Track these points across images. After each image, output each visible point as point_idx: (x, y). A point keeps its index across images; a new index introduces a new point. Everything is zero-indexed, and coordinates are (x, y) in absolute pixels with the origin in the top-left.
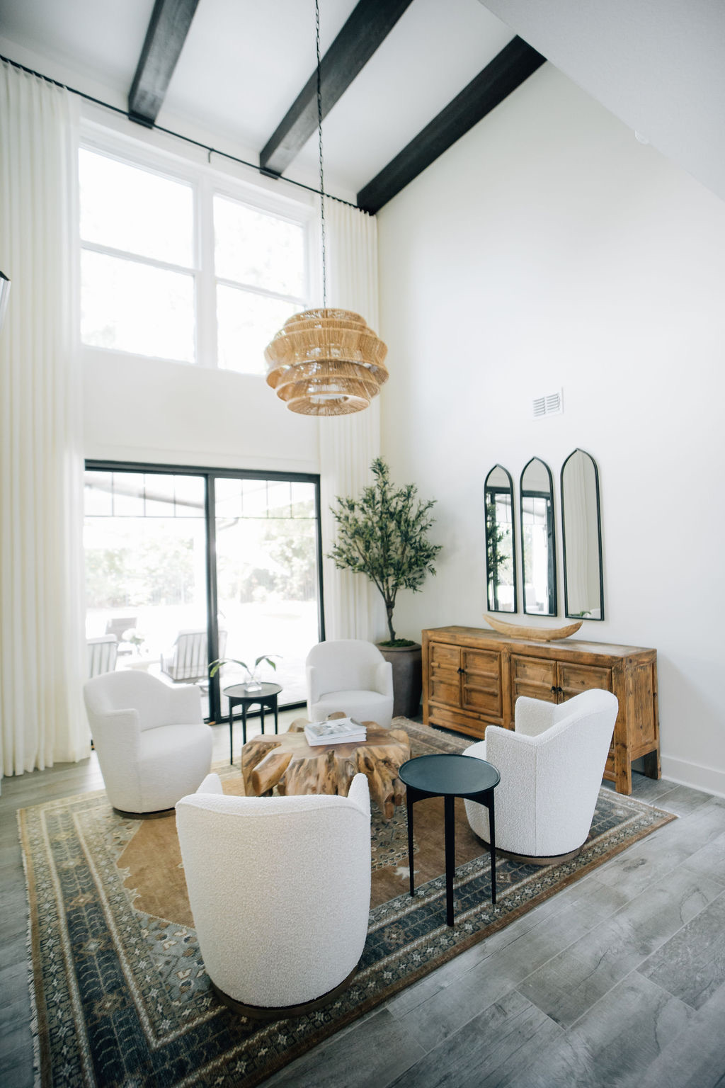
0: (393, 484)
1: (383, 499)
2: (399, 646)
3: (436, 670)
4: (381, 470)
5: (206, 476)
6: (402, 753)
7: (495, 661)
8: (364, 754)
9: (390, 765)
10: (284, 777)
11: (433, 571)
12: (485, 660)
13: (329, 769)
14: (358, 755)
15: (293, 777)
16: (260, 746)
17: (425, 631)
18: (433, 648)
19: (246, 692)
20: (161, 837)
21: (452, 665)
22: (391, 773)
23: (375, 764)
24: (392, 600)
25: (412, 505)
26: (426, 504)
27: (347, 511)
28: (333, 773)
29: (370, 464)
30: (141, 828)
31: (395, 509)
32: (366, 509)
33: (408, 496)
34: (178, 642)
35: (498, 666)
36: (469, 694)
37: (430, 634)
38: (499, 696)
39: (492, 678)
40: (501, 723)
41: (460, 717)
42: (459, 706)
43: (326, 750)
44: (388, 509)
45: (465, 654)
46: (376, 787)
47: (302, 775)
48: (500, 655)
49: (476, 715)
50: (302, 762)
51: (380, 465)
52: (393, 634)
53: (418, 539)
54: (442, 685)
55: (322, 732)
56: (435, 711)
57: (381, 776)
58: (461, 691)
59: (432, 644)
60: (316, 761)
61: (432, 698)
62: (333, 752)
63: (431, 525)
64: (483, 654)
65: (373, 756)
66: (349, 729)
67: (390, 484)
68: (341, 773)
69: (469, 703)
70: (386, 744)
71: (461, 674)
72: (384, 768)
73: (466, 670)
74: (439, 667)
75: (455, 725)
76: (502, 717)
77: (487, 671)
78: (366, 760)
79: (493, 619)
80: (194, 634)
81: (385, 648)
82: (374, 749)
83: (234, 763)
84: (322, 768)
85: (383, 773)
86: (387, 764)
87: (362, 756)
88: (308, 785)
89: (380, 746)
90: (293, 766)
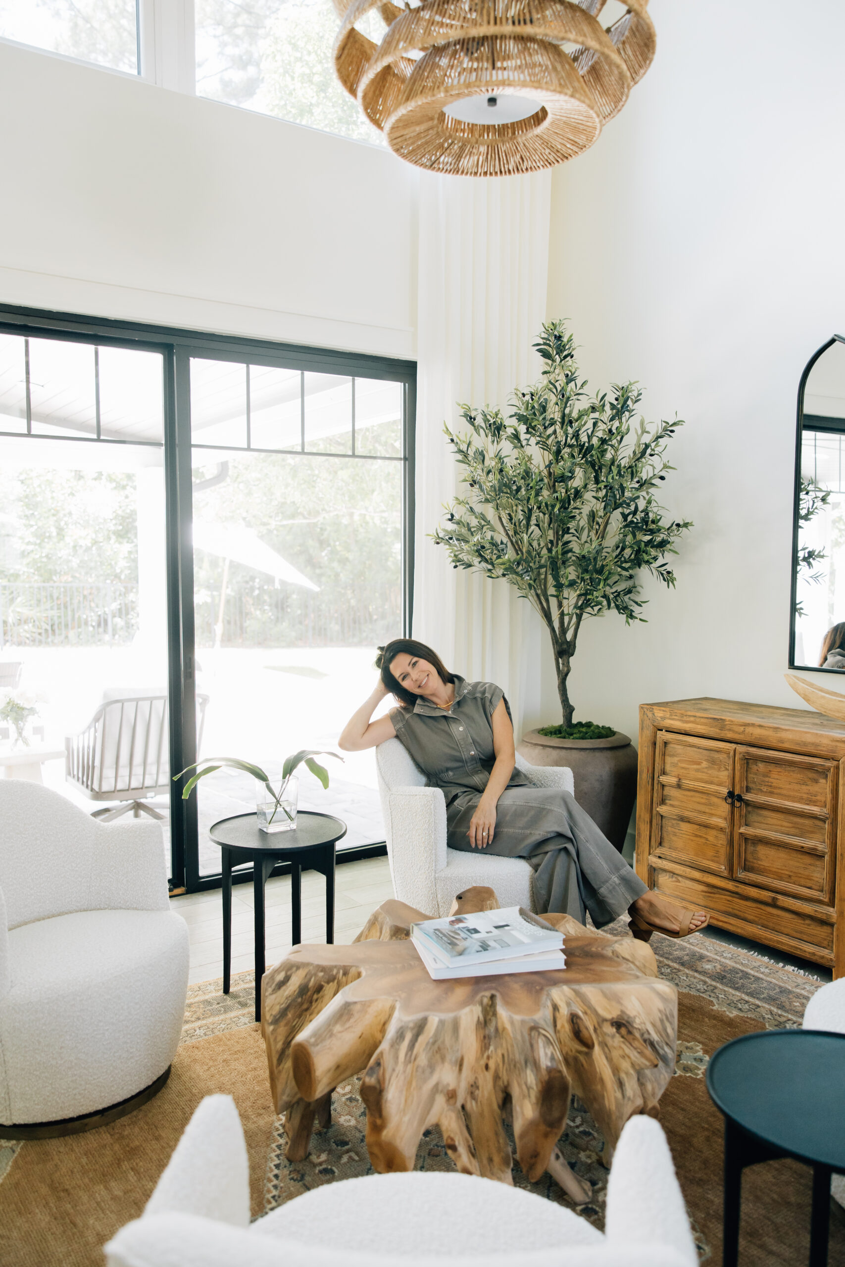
0: (585, 383)
1: (563, 416)
2: (583, 738)
3: (669, 792)
4: (560, 349)
5: (167, 349)
6: (659, 1004)
7: (823, 781)
8: (568, 1005)
9: (630, 1032)
10: (378, 1064)
11: (668, 577)
12: (797, 775)
13: (485, 1041)
14: (555, 1008)
15: (400, 1067)
16: (308, 976)
17: (647, 708)
18: (666, 744)
19: (263, 834)
20: (66, 1191)
21: (712, 783)
22: (634, 1055)
23: (595, 1030)
24: (569, 636)
25: (628, 430)
26: (654, 429)
27: (481, 441)
28: (495, 1053)
29: (537, 334)
30: (16, 1166)
31: (590, 437)
32: (523, 437)
33: (621, 408)
34: (101, 715)
35: (828, 790)
36: (751, 848)
37: (659, 713)
38: (827, 858)
39: (814, 817)
40: (829, 916)
41: (728, 897)
42: (726, 874)
43: (474, 993)
44: (576, 435)
45: (748, 760)
46: (599, 1087)
47: (423, 1060)
48: (837, 768)
49: (765, 895)
50: (420, 1027)
51: (559, 338)
52: (569, 710)
53: (642, 504)
54: (685, 826)
55: (462, 945)
56: (663, 879)
57: (609, 1059)
58: (731, 842)
59: (663, 736)
60: (456, 1026)
61: (658, 851)
62: (492, 997)
63: (662, 478)
64: (791, 764)
65: (590, 1009)
66: (526, 940)
67: (579, 382)
68: (518, 1057)
69: (747, 868)
70: (618, 979)
71: (733, 804)
72: (618, 1039)
73: (748, 797)
74: (679, 786)
75: (716, 915)
76: (832, 904)
77: (800, 800)
78: (574, 1019)
79: (811, 685)
80: (137, 700)
81: (555, 741)
82: (590, 991)
83: (231, 990)
84: (469, 1041)
85: (615, 1054)
86: (623, 1031)
87: (564, 1011)
88: (437, 1085)
89: (605, 986)
90: (400, 1036)
